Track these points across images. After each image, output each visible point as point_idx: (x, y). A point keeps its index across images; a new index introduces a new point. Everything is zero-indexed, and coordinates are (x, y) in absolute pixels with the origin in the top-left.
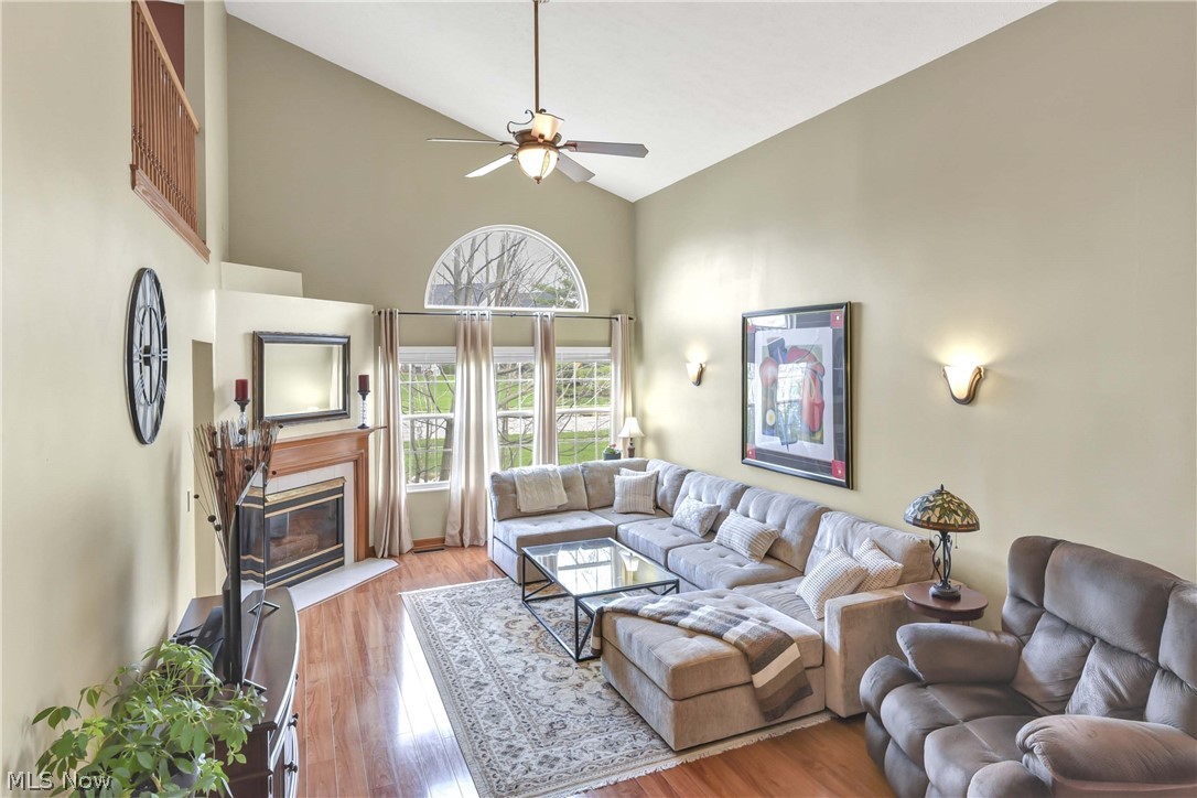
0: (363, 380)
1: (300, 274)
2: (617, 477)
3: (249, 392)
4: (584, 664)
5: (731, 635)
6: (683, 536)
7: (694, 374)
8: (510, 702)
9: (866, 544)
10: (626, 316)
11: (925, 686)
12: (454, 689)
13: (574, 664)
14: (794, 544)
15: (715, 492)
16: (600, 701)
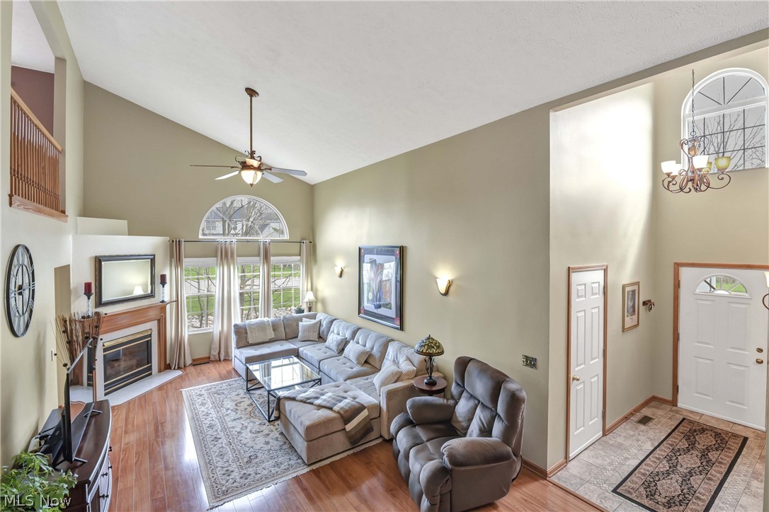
0: (163, 278)
1: (126, 221)
2: (300, 323)
3: (93, 289)
4: (272, 423)
5: (336, 408)
6: (329, 353)
7: (338, 272)
8: (231, 447)
9: (404, 358)
10: (308, 241)
11: (415, 426)
12: (203, 442)
13: (267, 423)
14: (377, 357)
15: (345, 331)
16: (276, 442)
